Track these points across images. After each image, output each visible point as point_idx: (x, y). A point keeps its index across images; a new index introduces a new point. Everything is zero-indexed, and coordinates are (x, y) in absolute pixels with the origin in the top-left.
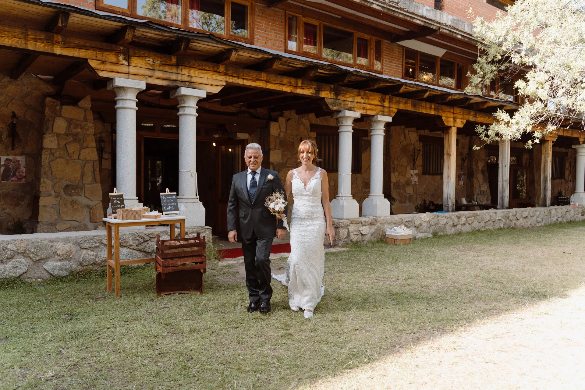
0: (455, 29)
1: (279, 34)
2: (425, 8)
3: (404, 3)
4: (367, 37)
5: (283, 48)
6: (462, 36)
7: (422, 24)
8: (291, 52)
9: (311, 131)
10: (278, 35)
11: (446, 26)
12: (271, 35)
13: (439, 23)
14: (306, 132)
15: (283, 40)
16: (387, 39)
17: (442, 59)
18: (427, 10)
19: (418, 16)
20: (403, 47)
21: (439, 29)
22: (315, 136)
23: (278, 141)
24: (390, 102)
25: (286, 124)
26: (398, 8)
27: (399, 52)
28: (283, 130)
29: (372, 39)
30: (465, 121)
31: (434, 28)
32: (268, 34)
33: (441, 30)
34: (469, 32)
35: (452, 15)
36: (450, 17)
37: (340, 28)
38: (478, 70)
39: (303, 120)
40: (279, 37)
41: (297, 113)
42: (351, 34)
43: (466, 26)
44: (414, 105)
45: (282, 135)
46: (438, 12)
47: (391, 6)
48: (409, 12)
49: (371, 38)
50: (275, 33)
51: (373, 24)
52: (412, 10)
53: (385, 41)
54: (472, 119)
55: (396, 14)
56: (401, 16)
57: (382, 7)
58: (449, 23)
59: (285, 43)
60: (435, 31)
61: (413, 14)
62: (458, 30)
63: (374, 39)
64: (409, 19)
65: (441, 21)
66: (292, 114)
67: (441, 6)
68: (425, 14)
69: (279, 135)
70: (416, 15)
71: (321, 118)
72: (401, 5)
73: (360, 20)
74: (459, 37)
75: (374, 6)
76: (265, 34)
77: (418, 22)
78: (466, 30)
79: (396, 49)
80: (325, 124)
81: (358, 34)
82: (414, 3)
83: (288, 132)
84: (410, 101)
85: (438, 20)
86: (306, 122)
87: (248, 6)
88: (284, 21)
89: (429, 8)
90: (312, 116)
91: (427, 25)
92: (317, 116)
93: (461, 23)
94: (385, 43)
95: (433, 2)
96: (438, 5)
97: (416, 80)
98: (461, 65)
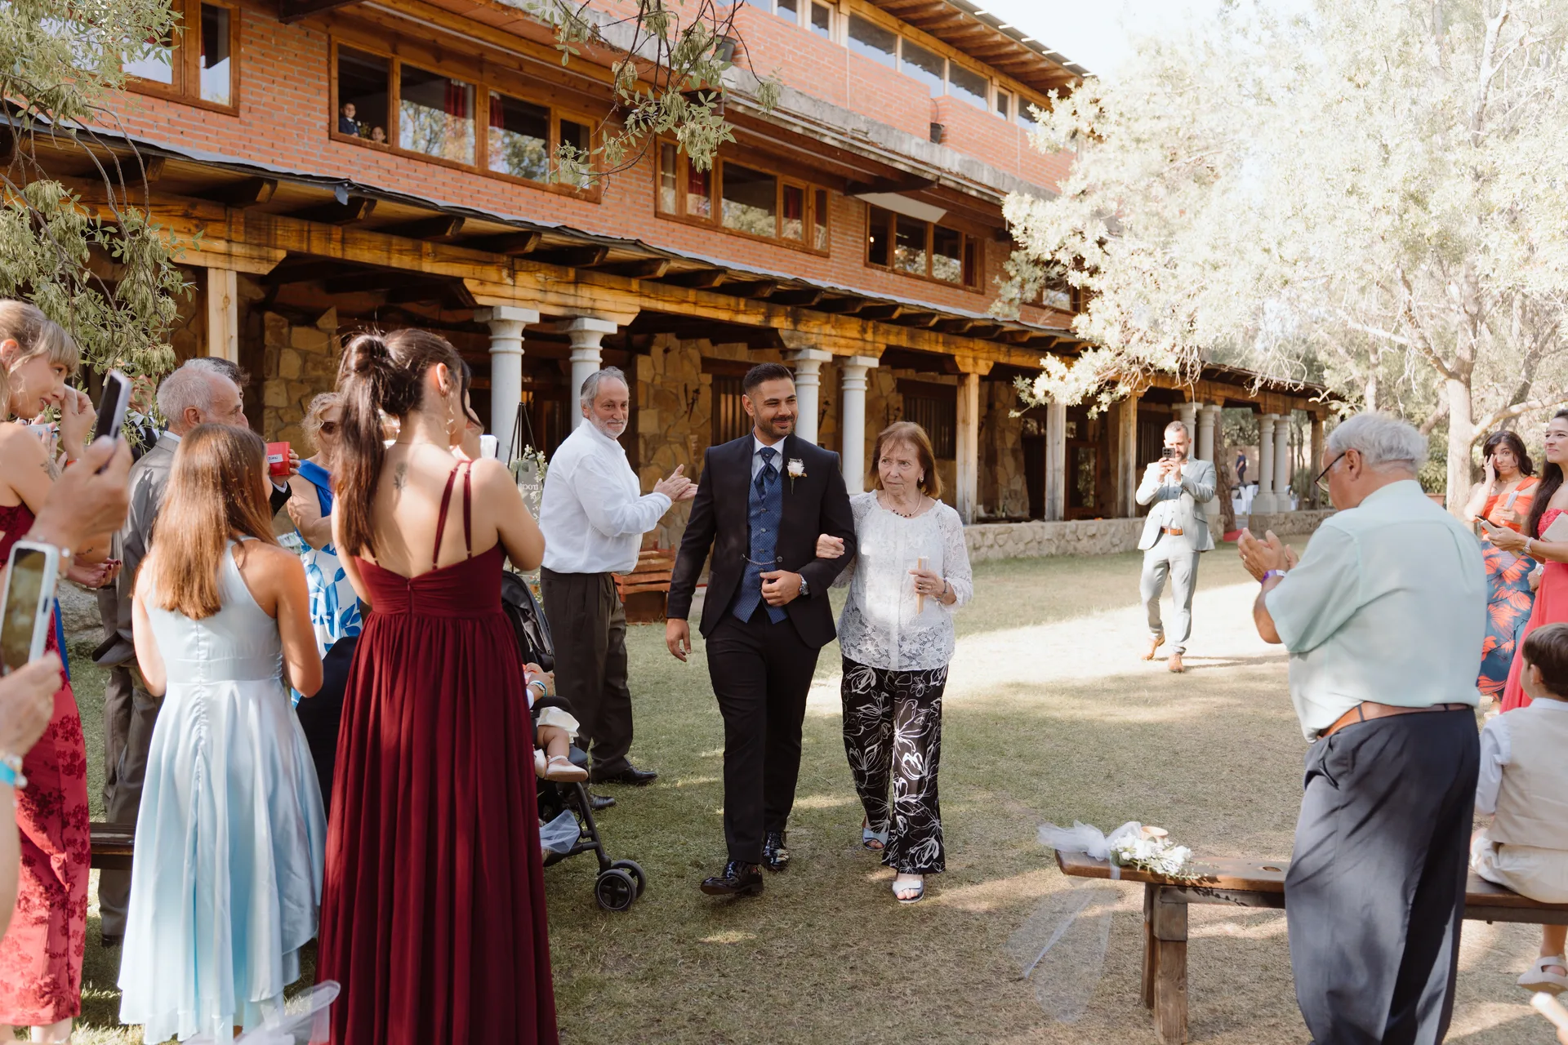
0: (965, 178)
1: (644, 181)
2: (914, 141)
3: (878, 132)
4: (800, 184)
5: (652, 210)
6: (978, 191)
7: (908, 170)
8: (666, 217)
9: (704, 371)
10: (642, 184)
11: (950, 173)
12: (631, 184)
13: (939, 169)
14: (694, 372)
15: (652, 193)
16: (837, 188)
17: (936, 226)
18: (918, 144)
19: (901, 155)
20: (866, 203)
21: (938, 179)
22: (710, 382)
23: (652, 391)
24: (874, 333)
25: (665, 359)
26: (867, 143)
27: (859, 213)
28: (660, 370)
29: (811, 189)
30: (991, 364)
31: (929, 177)
32: (625, 182)
33: (942, 182)
34: (991, 184)
35: (960, 151)
36: (958, 157)
37: (752, 167)
38: (1013, 273)
39: (690, 350)
40: (645, 187)
41: (678, 337)
42: (772, 178)
43: (985, 172)
44: (912, 338)
45: (658, 380)
46: (937, 147)
47: (853, 138)
48: (885, 150)
49: (808, 188)
50: (638, 179)
51: (816, 164)
52: (890, 146)
53: (835, 192)
54: (1003, 359)
55: (864, 154)
56: (872, 157)
57: (841, 142)
58: (956, 169)
59: (655, 199)
60: (929, 182)
61: (892, 152)
62: (971, 181)
63: (814, 187)
64: (885, 162)
65: (942, 165)
66: (671, 339)
67: (943, 135)
68: (914, 152)
69: (653, 380)
70: (897, 154)
71: (721, 346)
72: (872, 137)
73: (793, 157)
74: (974, 193)
75: (827, 140)
76: (621, 181)
77: (902, 167)
78: (985, 181)
79: (855, 209)
80: (727, 357)
81: (784, 180)
82: (895, 132)
83: (668, 374)
84: (905, 330)
85: (937, 164)
86: (696, 356)
87: (587, 129)
88: (652, 155)
89: (921, 141)
90: (705, 343)
91: (917, 173)
92: (714, 343)
93: (976, 167)
94: (834, 195)
95: (927, 129)
96: (937, 133)
97: (889, 268)
98: (972, 237)
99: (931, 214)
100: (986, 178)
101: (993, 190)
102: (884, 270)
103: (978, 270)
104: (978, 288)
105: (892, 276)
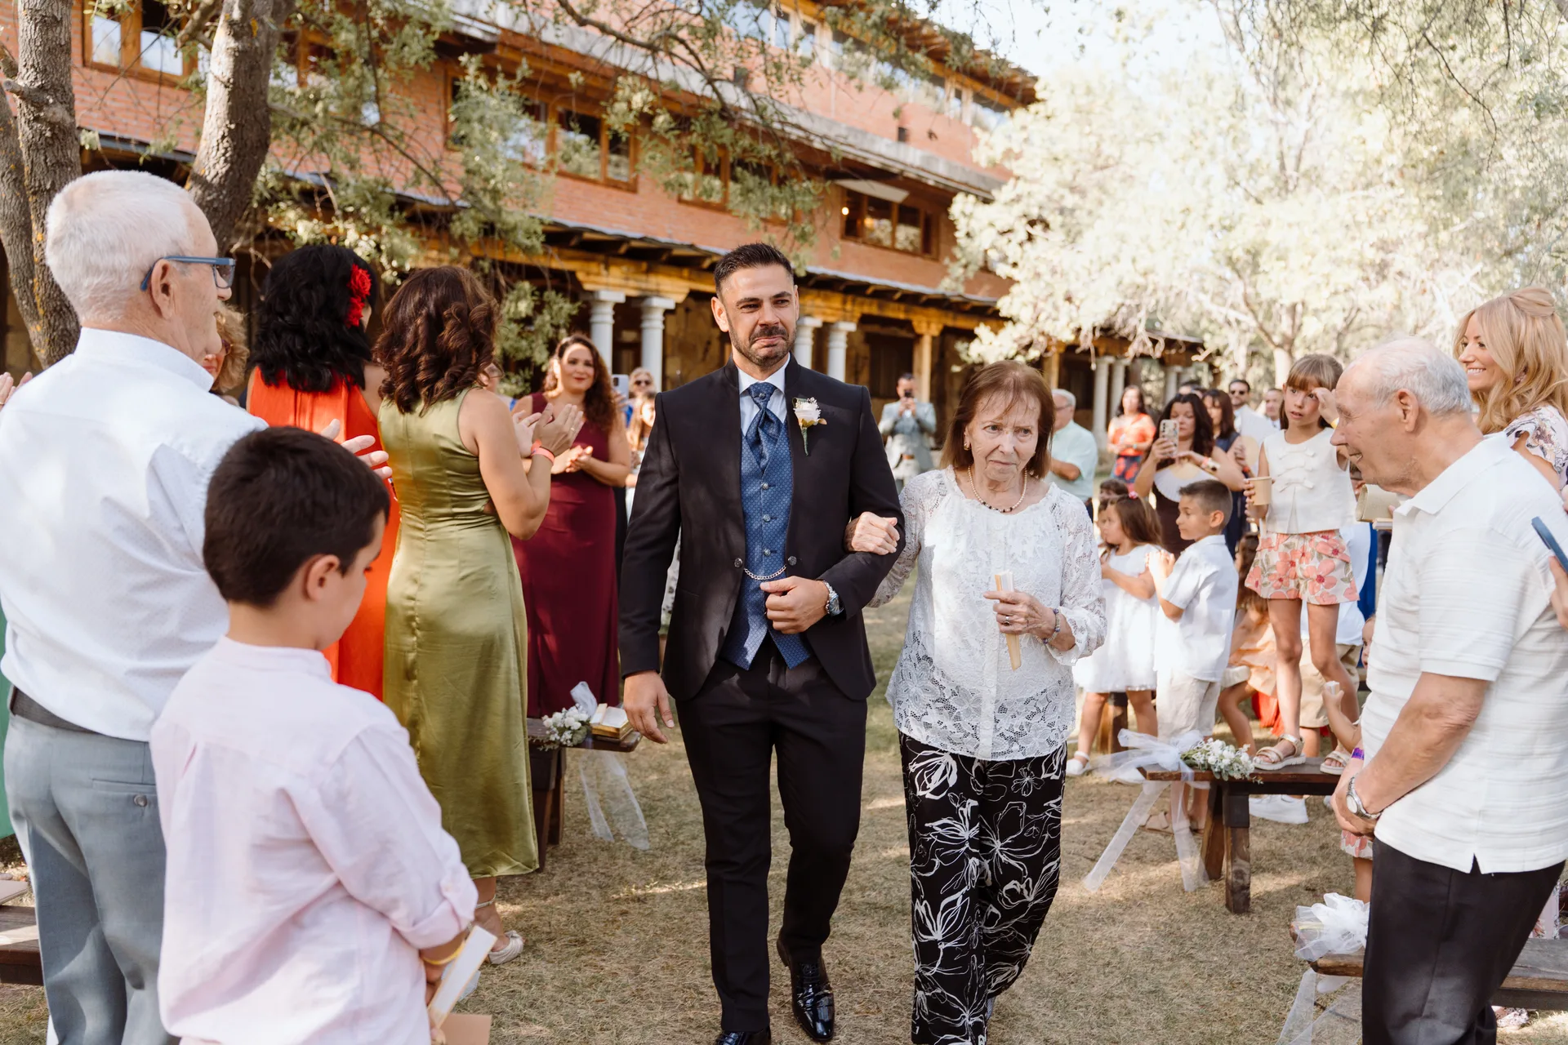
0: (926, 171)
2: (884, 142)
3: (855, 136)
5: (676, 198)
6: (934, 181)
7: (879, 165)
8: (687, 203)
11: (912, 167)
13: (903, 163)
16: (819, 176)
17: (899, 204)
18: (887, 144)
19: (872, 154)
20: (842, 187)
21: (903, 172)
24: (853, 302)
26: (845, 145)
27: (838, 192)
30: (941, 327)
31: (895, 170)
33: (906, 173)
34: (944, 175)
35: (921, 149)
36: (918, 154)
43: (941, 165)
44: (880, 307)
45: (681, 334)
46: (902, 146)
47: (837, 142)
48: (861, 150)
52: (866, 146)
54: (950, 323)
57: (826, 145)
58: (917, 163)
60: (896, 174)
61: (867, 151)
62: (931, 173)
64: (860, 160)
65: (905, 161)
67: (907, 136)
68: (883, 151)
70: (869, 153)
72: (851, 140)
74: (931, 183)
75: (815, 145)
77: (873, 163)
78: (941, 172)
79: (835, 192)
82: (869, 136)
84: (875, 302)
85: (902, 159)
89: (890, 142)
91: (886, 167)
93: (933, 161)
95: (894, 132)
96: (902, 135)
97: (860, 240)
98: (929, 212)
99: (896, 195)
100: (941, 168)
101: (947, 179)
102: (856, 242)
103: (934, 241)
104: (934, 255)
105: (863, 247)
